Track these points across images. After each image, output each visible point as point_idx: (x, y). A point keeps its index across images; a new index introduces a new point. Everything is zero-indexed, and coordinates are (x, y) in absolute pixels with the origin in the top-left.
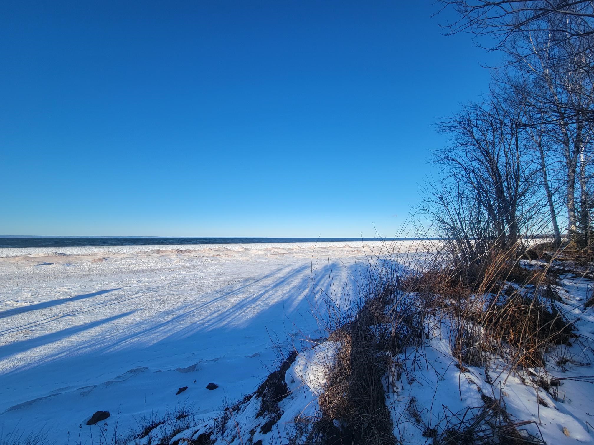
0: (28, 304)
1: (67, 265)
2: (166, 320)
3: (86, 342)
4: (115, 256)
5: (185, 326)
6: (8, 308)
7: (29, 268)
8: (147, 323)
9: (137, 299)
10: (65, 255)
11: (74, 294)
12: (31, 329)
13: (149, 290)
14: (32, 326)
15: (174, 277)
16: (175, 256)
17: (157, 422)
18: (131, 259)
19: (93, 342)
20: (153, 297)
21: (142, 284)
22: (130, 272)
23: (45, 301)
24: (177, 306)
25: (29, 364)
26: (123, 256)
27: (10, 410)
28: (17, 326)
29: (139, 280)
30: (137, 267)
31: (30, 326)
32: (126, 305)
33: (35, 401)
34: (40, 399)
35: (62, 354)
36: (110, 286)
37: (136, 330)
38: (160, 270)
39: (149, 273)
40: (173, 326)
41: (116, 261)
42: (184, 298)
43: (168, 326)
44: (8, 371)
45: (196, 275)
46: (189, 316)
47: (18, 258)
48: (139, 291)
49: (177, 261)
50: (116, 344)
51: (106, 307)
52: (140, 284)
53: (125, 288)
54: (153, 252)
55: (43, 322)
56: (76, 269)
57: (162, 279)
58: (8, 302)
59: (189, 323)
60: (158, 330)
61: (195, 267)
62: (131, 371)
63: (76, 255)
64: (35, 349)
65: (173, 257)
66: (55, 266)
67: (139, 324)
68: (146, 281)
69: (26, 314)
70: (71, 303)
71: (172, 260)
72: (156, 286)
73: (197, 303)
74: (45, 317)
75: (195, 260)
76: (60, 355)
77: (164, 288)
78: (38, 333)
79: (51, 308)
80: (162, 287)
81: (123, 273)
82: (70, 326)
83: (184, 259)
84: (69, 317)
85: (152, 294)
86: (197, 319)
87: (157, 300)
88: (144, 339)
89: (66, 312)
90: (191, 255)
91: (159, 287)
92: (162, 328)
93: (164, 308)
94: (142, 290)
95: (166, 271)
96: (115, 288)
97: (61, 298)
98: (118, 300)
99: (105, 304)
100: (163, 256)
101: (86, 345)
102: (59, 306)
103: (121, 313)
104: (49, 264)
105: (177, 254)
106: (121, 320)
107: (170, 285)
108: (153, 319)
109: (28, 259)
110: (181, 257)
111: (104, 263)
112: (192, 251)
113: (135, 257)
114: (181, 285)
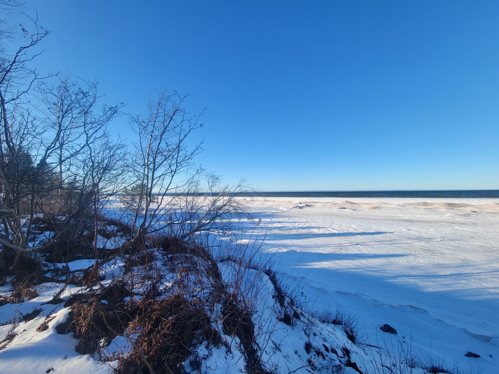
0: (337, 232)
1: (354, 210)
2: (443, 273)
3: (372, 268)
4: (385, 206)
5: (469, 287)
6: (329, 232)
7: (335, 210)
8: (422, 269)
9: (408, 245)
10: (352, 203)
11: (360, 231)
12: (340, 247)
13: (419, 239)
14: (341, 246)
15: (447, 231)
16: (446, 210)
17: (445, 369)
18: (398, 209)
19: (377, 269)
20: (424, 246)
21: (412, 232)
22: (399, 220)
23: (345, 232)
24: (455, 262)
25: (342, 269)
26: (391, 206)
27: (337, 292)
28: (334, 244)
29: (408, 228)
30: (405, 217)
31: (340, 245)
32: (399, 247)
33: (348, 293)
34: (351, 294)
35: (359, 270)
36: (383, 229)
37: (412, 273)
38: (429, 222)
39: (417, 223)
40: (451, 282)
41: (386, 210)
42: (463, 256)
43: (445, 279)
44: (333, 269)
45: (478, 233)
46: (472, 277)
47: (330, 204)
48: (409, 238)
49: (448, 215)
50: (395, 277)
51: (383, 245)
52: (409, 232)
53: (396, 233)
54: (419, 204)
55: (346, 245)
56: (359, 213)
57: (431, 231)
58: (329, 229)
59: (474, 286)
60: (434, 280)
61: (474, 224)
62: (411, 307)
63: (358, 204)
64: (344, 261)
65: (443, 210)
66: (348, 210)
67: (413, 268)
68: (415, 230)
69: (337, 237)
70: (359, 236)
71: (442, 214)
72: (426, 236)
73: (484, 266)
74: (346, 242)
75: (474, 216)
76: (357, 270)
77: (436, 240)
78: (344, 252)
79: (349, 237)
80: (433, 239)
81: (393, 220)
82: (361, 253)
83: (458, 214)
84: (359, 246)
85: (423, 243)
86: (485, 285)
87: (429, 250)
88: (420, 283)
89: (357, 242)
90: (468, 210)
91: (429, 238)
92: (439, 279)
93: (438, 260)
94: (412, 238)
95: (436, 223)
96: (388, 232)
97: (353, 232)
98: (392, 242)
99: (382, 243)
100: (431, 209)
101: (372, 269)
102: (353, 237)
103: (395, 253)
104: (344, 208)
105: (448, 207)
106: (396, 259)
107: (443, 239)
108: (427, 267)
109: (334, 204)
110: (453, 211)
111: (377, 210)
112: (467, 206)
113: (401, 207)
114: (457, 242)
